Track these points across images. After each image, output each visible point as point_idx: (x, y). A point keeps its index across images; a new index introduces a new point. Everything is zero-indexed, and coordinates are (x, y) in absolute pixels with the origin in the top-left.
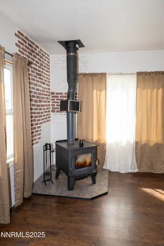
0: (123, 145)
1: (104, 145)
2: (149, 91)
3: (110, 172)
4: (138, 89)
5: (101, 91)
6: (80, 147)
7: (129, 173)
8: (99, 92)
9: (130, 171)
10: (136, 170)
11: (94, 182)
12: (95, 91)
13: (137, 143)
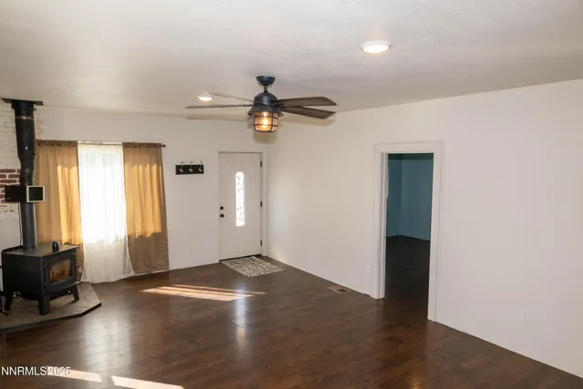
0: (110, 243)
1: (80, 246)
2: (141, 167)
3: (93, 285)
4: (126, 165)
5: (70, 168)
6: (54, 251)
7: (121, 280)
8: (66, 169)
9: (123, 277)
10: (132, 273)
11: (77, 298)
12: (59, 168)
13: (129, 237)
